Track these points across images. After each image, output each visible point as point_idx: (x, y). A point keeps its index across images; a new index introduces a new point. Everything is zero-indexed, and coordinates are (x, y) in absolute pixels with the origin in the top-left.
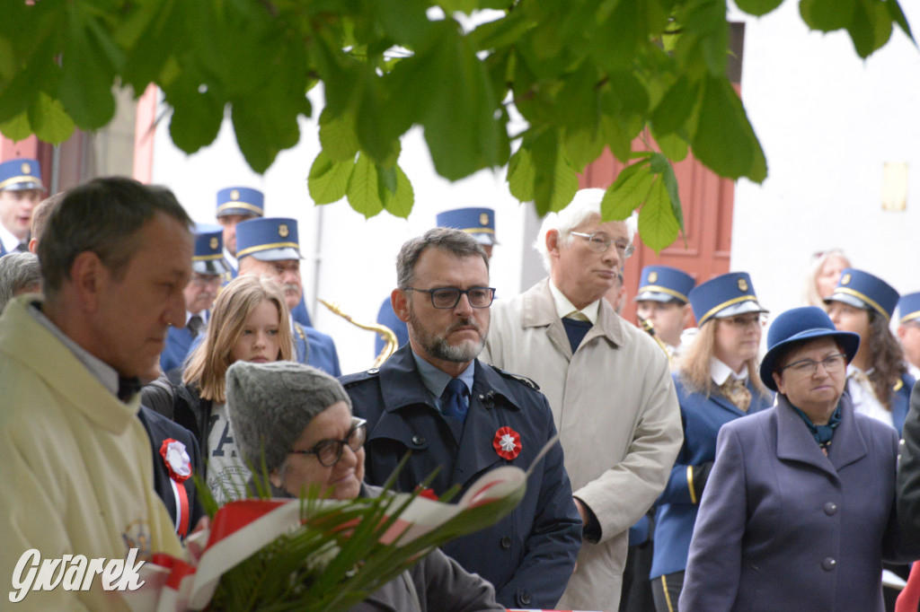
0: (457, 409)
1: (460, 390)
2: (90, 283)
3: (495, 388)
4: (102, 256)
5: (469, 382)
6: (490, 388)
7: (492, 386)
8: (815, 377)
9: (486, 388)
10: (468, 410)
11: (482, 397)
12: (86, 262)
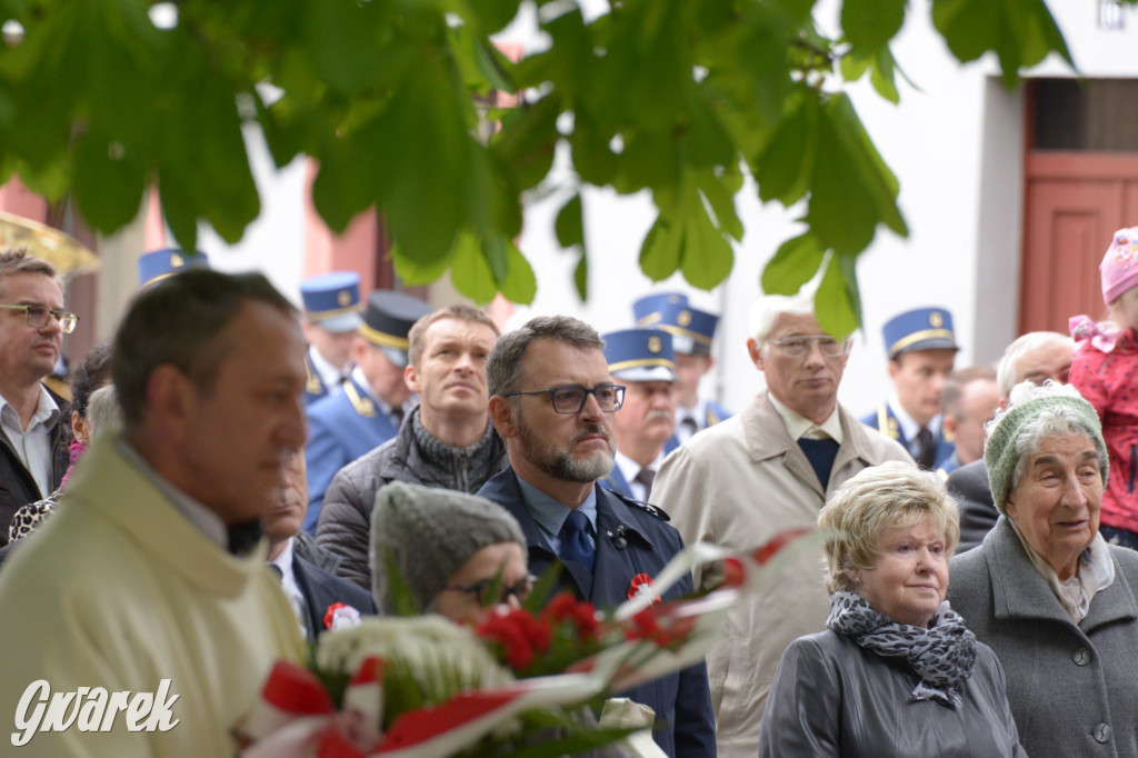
0: (581, 551)
1: (582, 525)
2: (175, 406)
3: (626, 523)
4: (184, 368)
5: (592, 514)
6: (619, 523)
7: (620, 518)
9: (614, 523)
10: (597, 553)
11: (610, 534)
12: (166, 380)
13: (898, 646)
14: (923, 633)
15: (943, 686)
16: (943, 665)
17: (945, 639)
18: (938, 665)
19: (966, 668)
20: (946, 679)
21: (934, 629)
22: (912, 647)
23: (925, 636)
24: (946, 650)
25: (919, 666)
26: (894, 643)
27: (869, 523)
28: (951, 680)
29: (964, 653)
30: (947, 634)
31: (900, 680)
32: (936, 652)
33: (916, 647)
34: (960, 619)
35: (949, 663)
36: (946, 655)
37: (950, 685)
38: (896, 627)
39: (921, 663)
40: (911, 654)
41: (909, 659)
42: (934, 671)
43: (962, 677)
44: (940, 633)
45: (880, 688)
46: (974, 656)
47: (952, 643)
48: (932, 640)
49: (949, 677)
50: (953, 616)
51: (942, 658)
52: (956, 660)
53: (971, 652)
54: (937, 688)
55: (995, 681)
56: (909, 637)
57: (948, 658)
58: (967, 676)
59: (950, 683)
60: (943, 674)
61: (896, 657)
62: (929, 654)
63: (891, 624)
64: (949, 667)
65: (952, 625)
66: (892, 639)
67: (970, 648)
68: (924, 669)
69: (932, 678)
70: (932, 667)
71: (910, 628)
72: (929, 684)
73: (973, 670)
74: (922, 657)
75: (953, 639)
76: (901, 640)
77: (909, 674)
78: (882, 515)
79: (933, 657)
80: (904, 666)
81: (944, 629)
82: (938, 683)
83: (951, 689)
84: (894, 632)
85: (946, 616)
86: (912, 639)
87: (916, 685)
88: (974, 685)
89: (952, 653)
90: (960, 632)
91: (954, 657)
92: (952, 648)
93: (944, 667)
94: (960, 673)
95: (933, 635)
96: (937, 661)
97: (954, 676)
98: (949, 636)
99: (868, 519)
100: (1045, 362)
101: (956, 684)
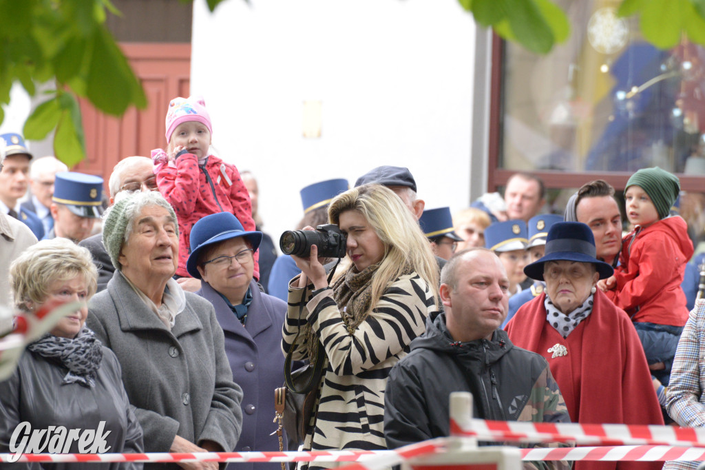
8: (231, 268)
13: (54, 350)
14: (69, 342)
15: (83, 374)
16: (82, 361)
17: (83, 345)
18: (79, 361)
19: (97, 363)
20: (85, 370)
21: (76, 340)
22: (63, 351)
23: (71, 343)
24: (84, 352)
25: (68, 363)
26: (52, 348)
27: (43, 275)
28: (88, 370)
29: (95, 354)
30: (84, 342)
31: (56, 371)
32: (78, 354)
33: (66, 351)
34: (92, 333)
35: (86, 360)
36: (84, 355)
37: (87, 374)
38: (53, 339)
39: (69, 360)
40: (62, 355)
41: (62, 358)
42: (77, 365)
43: (94, 368)
44: (80, 342)
45: (44, 376)
46: (101, 356)
47: (87, 348)
48: (75, 346)
49: (86, 368)
50: (87, 331)
51: (82, 357)
52: (90, 358)
53: (99, 353)
54: (79, 375)
55: (115, 370)
56: (61, 345)
57: (86, 357)
58: (97, 368)
59: (87, 372)
60: (82, 367)
61: (54, 357)
62: (73, 355)
63: (50, 337)
64: (86, 363)
65: (87, 337)
66: (51, 346)
67: (99, 351)
68: (71, 364)
69: (75, 369)
70: (75, 363)
71: (62, 339)
72: (74, 373)
73: (101, 364)
74: (70, 357)
75: (88, 345)
76: (56, 347)
77: (62, 367)
78: (53, 271)
79: (76, 357)
80: (59, 363)
81: (83, 339)
82: (79, 372)
83: (88, 376)
84: (52, 342)
85: (84, 331)
86: (63, 346)
87: (66, 373)
88: (102, 373)
89: (87, 354)
90: (92, 341)
91: (89, 356)
92: (88, 351)
93: (83, 363)
94: (93, 366)
95: (76, 343)
96: (79, 359)
97: (89, 368)
98: (86, 344)
99: (43, 273)
100: (137, 174)
101: (91, 373)
